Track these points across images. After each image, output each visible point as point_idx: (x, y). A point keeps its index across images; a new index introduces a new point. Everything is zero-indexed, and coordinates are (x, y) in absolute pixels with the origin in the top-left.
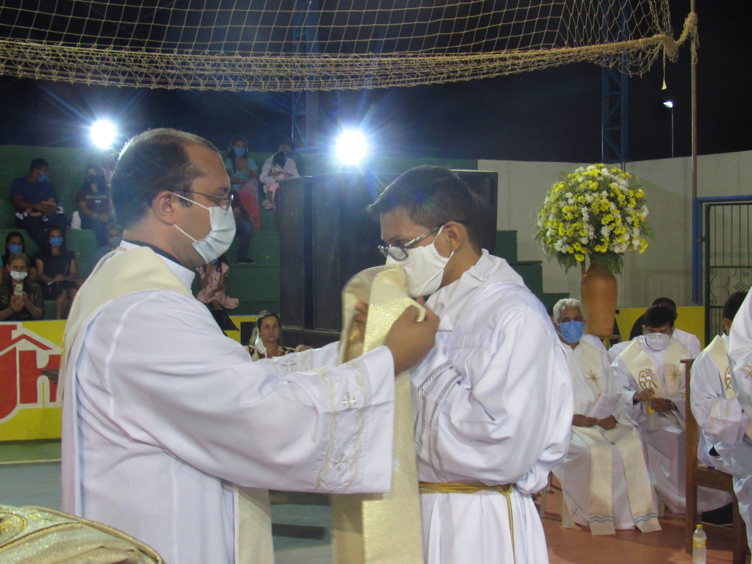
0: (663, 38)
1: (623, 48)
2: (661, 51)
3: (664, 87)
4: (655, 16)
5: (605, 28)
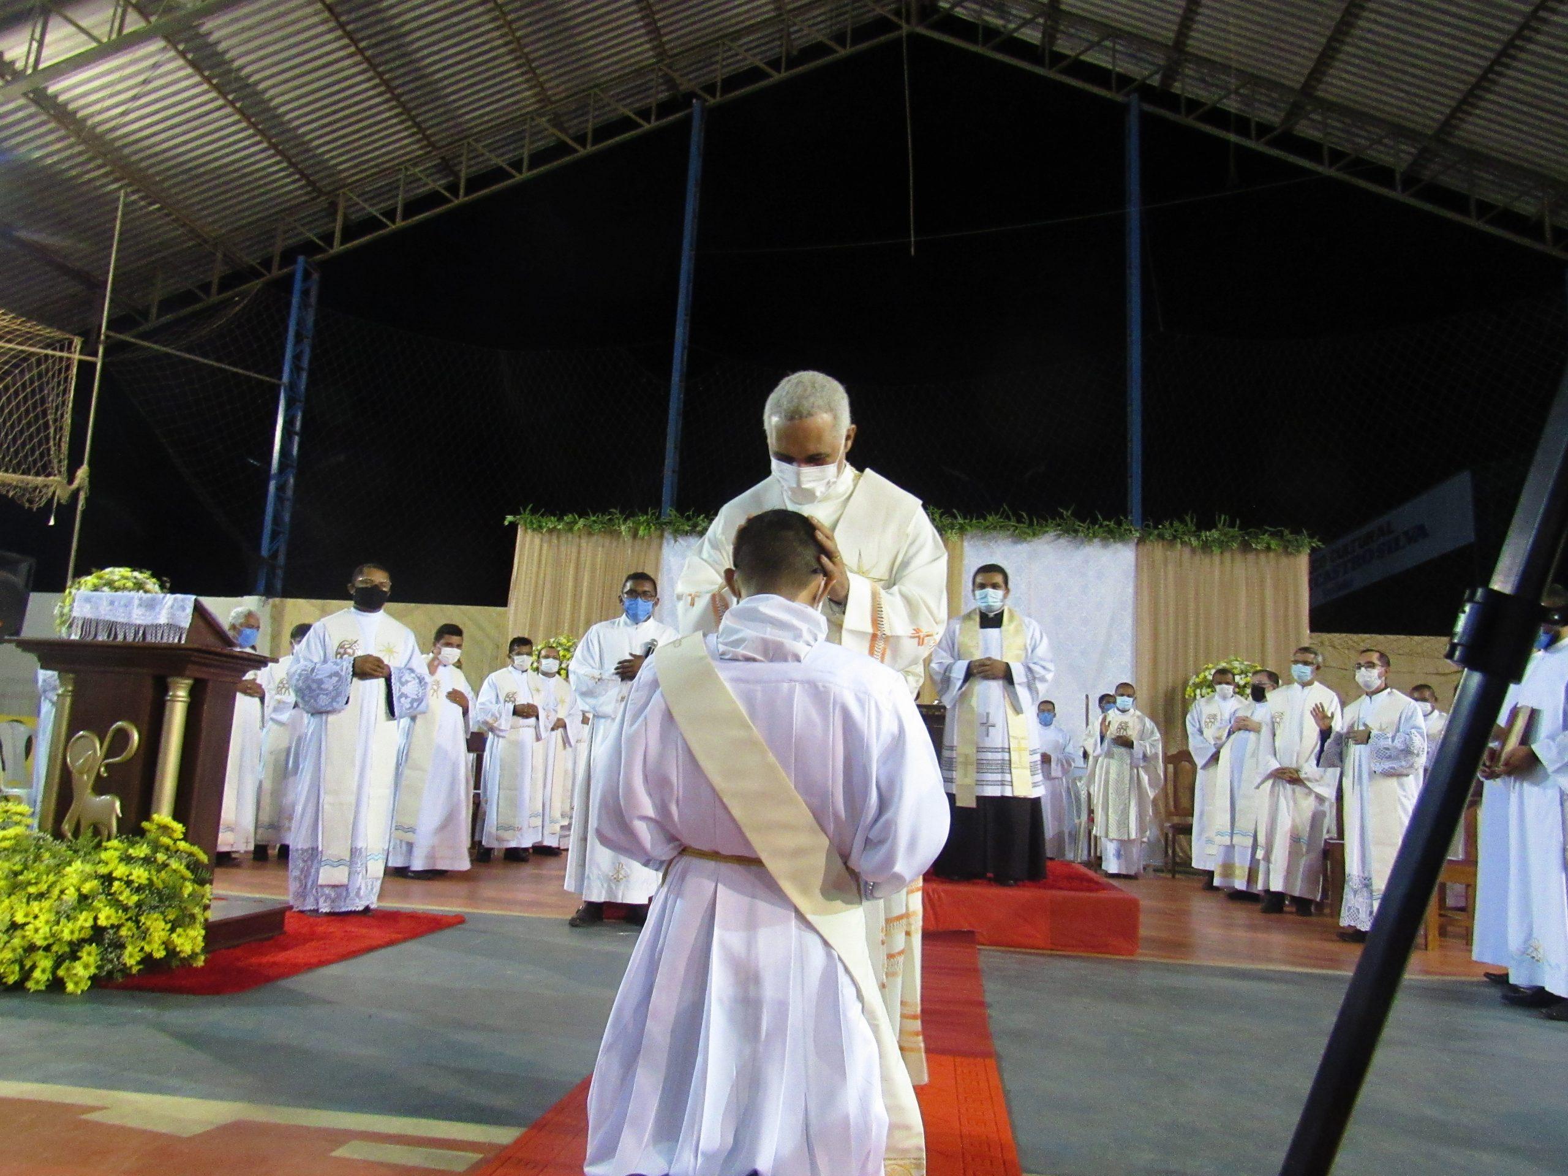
0: (59, 482)
1: (22, 481)
2: (54, 493)
3: (52, 523)
4: (55, 461)
5: (10, 461)
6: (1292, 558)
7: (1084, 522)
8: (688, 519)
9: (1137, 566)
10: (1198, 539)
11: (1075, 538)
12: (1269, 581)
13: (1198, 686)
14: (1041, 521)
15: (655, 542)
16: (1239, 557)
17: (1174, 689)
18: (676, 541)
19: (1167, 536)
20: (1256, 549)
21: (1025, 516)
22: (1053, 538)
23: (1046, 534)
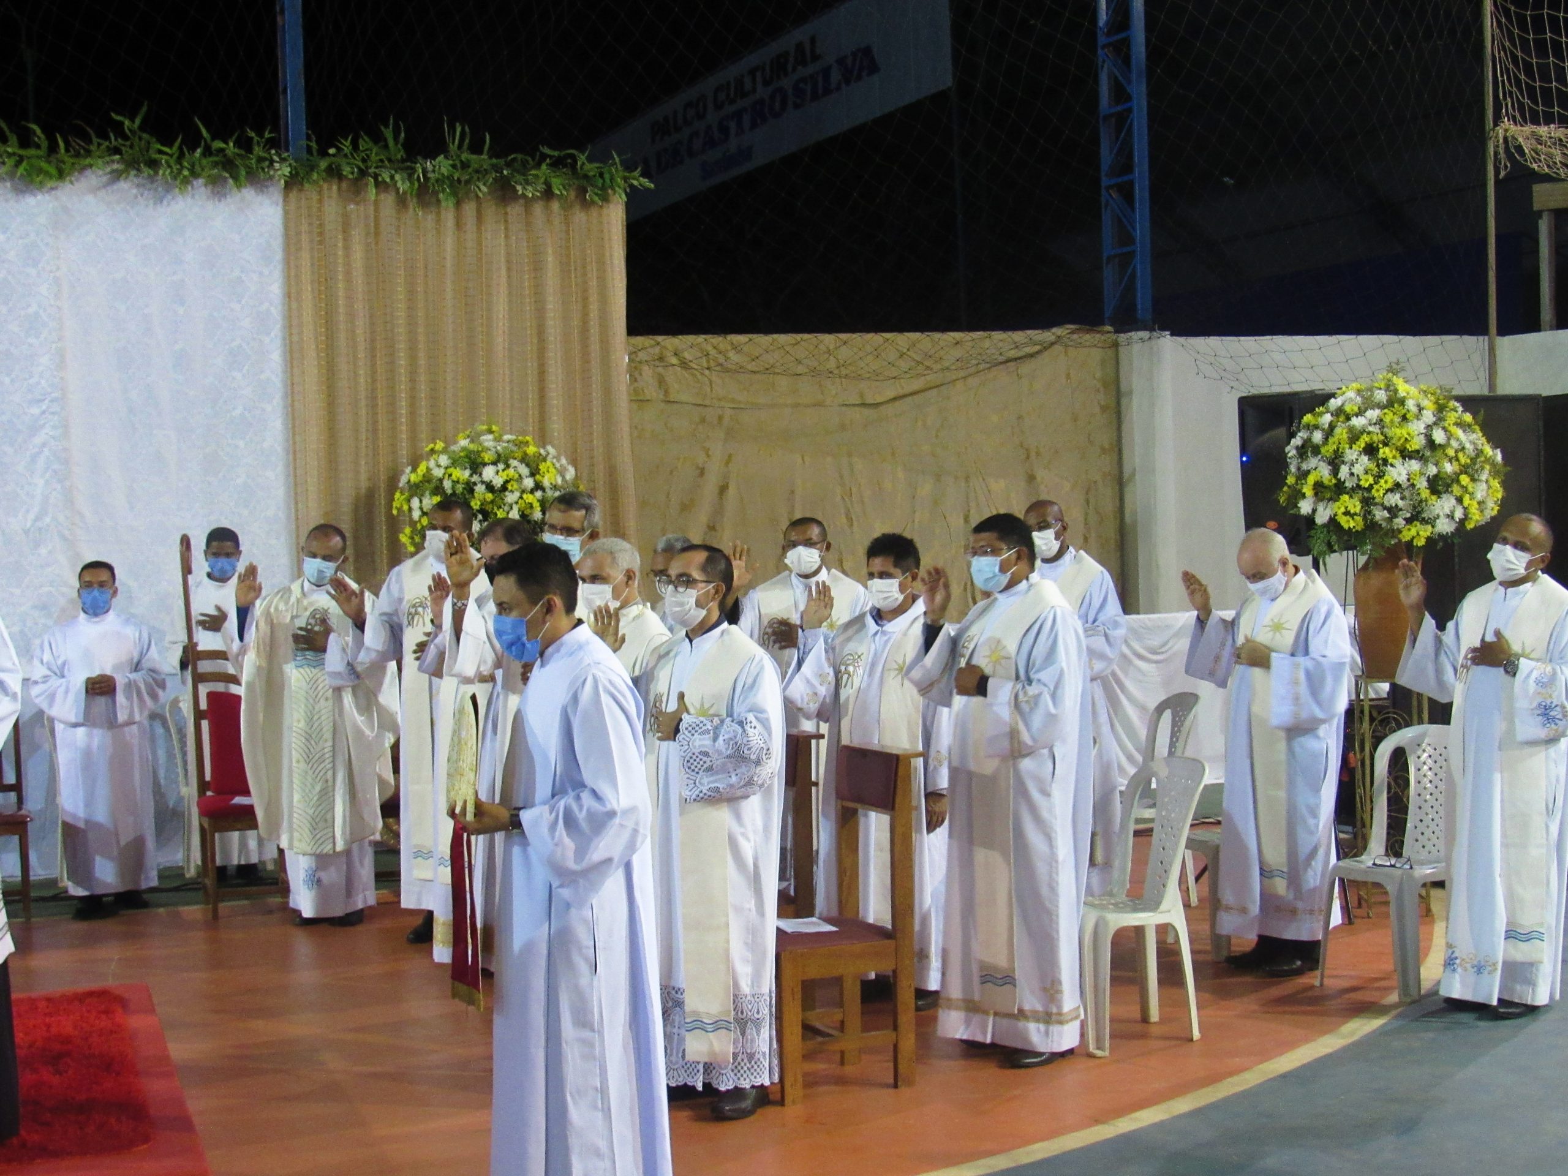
6: (594, 212)
7: (170, 146)
9: (287, 236)
10: (410, 176)
11: (152, 179)
12: (551, 260)
13: (415, 489)
14: (74, 142)
16: (491, 211)
17: (371, 494)
19: (346, 170)
20: (524, 196)
21: (38, 131)
22: (105, 179)
23: (88, 172)
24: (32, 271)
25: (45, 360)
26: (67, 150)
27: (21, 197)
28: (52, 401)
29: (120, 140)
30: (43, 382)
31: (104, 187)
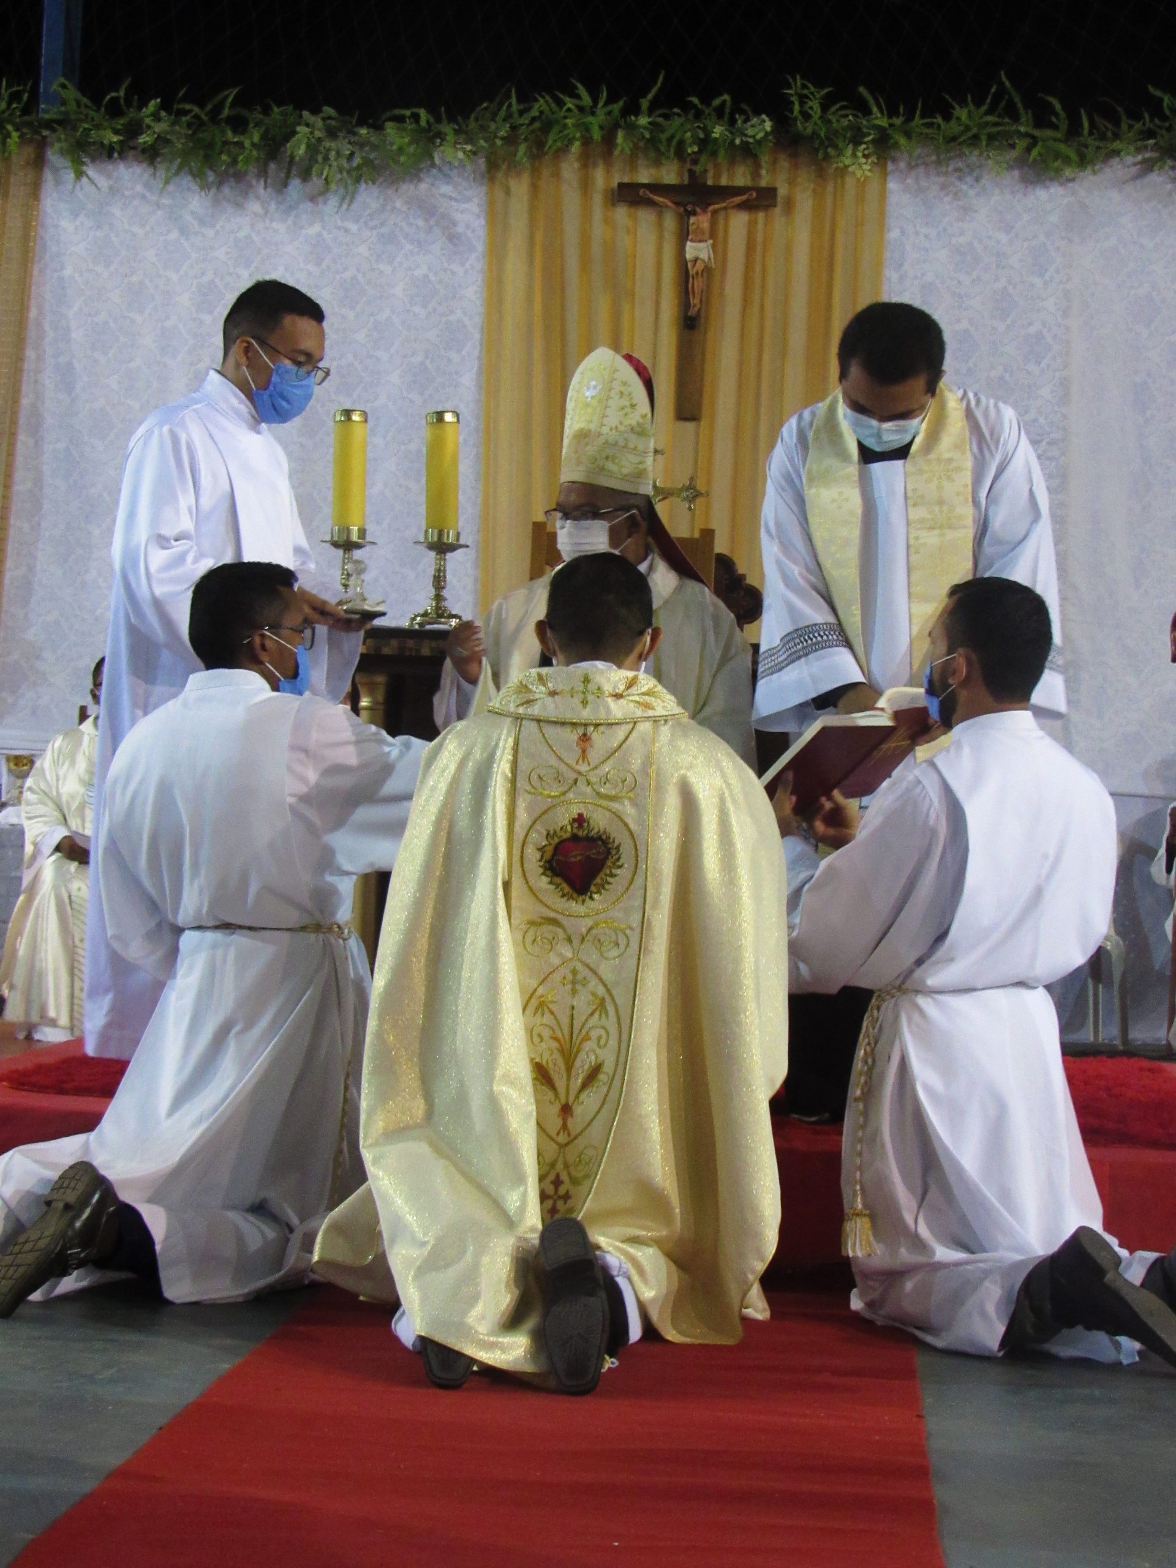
8: (115, 110)
14: (1100, 122)
15: (19, 177)
18: (79, 174)
21: (1058, 106)
22: (1135, 170)
23: (1115, 161)
24: (1038, 281)
25: (1045, 392)
26: (1091, 133)
27: (1030, 188)
28: (1049, 443)
29: (1157, 121)
30: (1042, 420)
31: (1135, 178)
